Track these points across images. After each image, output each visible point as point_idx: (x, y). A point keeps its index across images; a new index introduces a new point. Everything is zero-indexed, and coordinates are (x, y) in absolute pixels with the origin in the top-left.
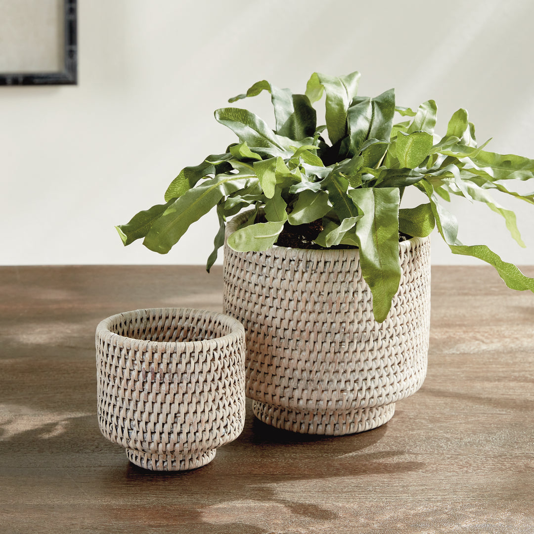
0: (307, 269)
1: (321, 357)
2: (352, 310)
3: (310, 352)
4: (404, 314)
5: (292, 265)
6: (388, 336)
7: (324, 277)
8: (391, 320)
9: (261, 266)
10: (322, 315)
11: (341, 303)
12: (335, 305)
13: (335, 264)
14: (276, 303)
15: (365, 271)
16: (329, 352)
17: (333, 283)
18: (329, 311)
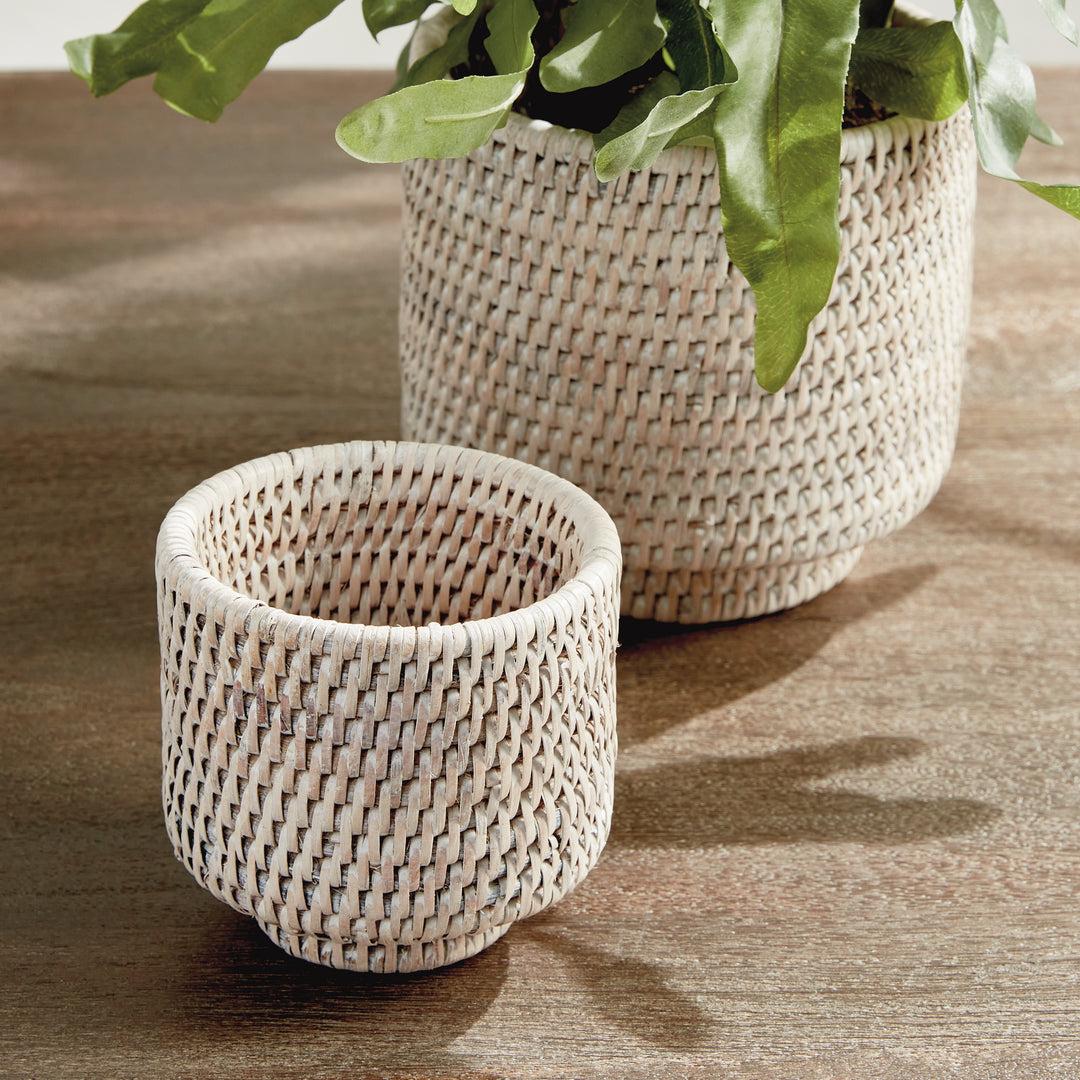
0: (603, 192)
1: (635, 433)
2: (725, 313)
3: (606, 415)
4: (880, 321)
5: (560, 176)
6: (829, 382)
7: (648, 216)
8: (838, 340)
9: (481, 169)
10: (640, 320)
11: (694, 292)
12: (675, 297)
13: (679, 183)
14: (519, 272)
15: (735, 239)
16: (659, 419)
17: (674, 233)
18: (661, 310)
